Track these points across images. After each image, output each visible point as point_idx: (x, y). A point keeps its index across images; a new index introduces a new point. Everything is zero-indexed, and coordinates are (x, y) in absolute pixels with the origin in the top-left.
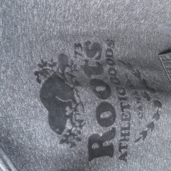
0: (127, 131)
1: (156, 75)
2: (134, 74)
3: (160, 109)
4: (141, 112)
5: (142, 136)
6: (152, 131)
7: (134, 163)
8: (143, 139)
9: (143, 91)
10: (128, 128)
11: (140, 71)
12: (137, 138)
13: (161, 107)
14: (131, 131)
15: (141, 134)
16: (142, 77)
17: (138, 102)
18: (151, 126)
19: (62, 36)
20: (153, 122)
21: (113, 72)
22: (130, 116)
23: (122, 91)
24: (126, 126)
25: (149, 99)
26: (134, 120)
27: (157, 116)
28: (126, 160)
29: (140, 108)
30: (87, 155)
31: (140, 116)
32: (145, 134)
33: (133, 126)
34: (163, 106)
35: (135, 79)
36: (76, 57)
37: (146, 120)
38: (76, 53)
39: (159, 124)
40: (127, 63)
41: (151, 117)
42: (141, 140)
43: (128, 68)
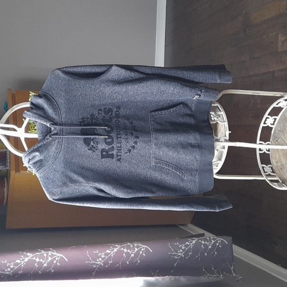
1: (143, 123)
2: (129, 123)
3: (137, 140)
4: (127, 140)
5: (128, 151)
6: (133, 149)
7: (125, 163)
8: (129, 153)
9: (131, 131)
10: (121, 147)
12: (126, 152)
16: (134, 124)
17: (126, 136)
18: (133, 147)
19: (93, 106)
21: (117, 122)
23: (119, 131)
25: (132, 135)
26: (123, 144)
27: (136, 143)
28: (120, 162)
29: (127, 138)
30: (100, 156)
31: (126, 142)
32: (130, 151)
34: (140, 138)
35: (129, 125)
36: (98, 115)
37: (130, 144)
38: (99, 113)
39: (138, 147)
40: (127, 117)
41: (132, 143)
43: (127, 120)
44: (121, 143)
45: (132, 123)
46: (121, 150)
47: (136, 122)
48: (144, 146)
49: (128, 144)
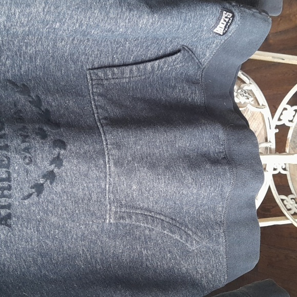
0: (6, 184)
1: (71, 102)
2: (30, 101)
3: (62, 152)
4: (28, 155)
5: (34, 190)
6: (51, 183)
7: (24, 229)
8: (38, 196)
9: (37, 126)
10: (8, 179)
11: (43, 97)
12: (26, 194)
13: (65, 149)
14: (13, 184)
15: (32, 188)
16: (44, 106)
17: (23, 141)
18: (51, 176)
20: (52, 171)
22: (9, 162)
24: (4, 176)
26: (17, 168)
27: (57, 161)
28: (10, 226)
29: (27, 150)
31: (27, 161)
32: (39, 188)
33: (15, 175)
34: (69, 147)
35: (30, 109)
37: (39, 167)
39: (64, 174)
41: (46, 163)
42: (34, 196)
43: (21, 92)
44: (8, 166)
45: (38, 102)
46: (9, 188)
47: (50, 99)
48: (83, 168)
49: (31, 168)
